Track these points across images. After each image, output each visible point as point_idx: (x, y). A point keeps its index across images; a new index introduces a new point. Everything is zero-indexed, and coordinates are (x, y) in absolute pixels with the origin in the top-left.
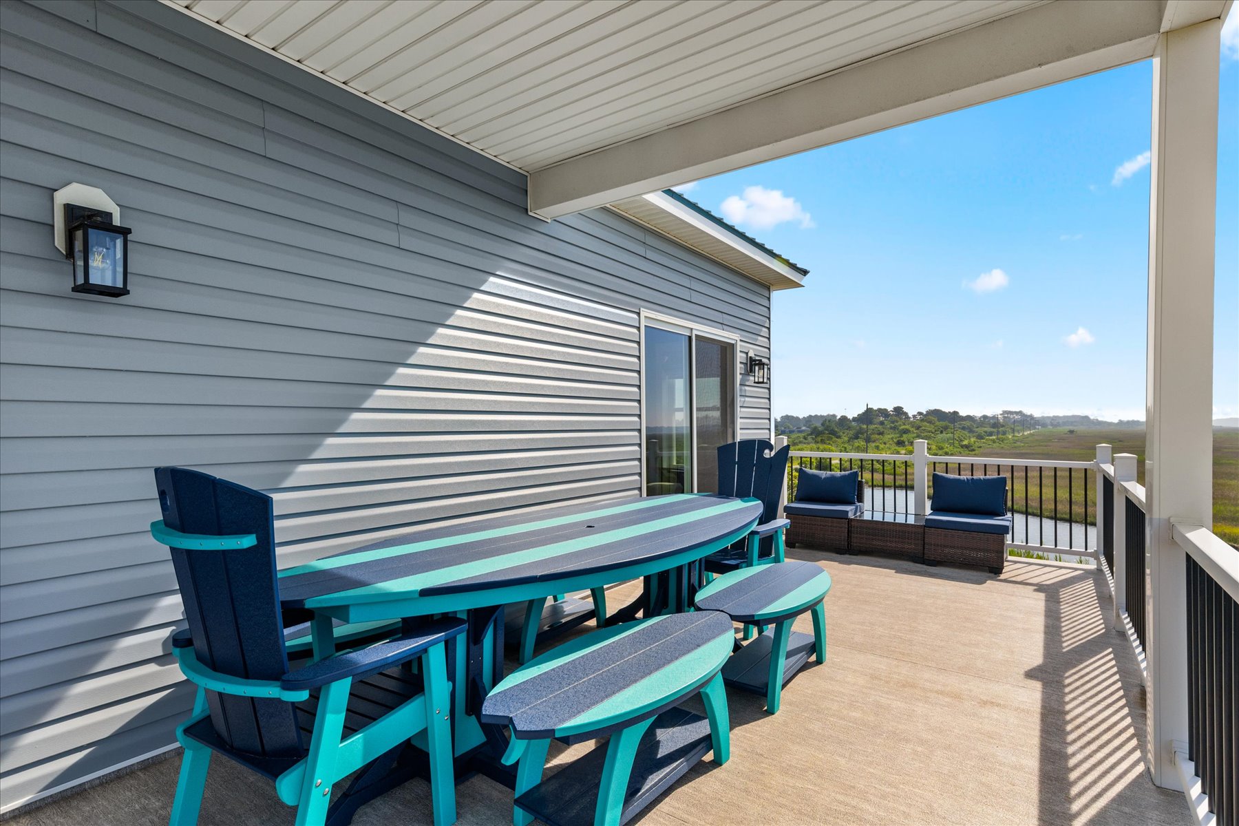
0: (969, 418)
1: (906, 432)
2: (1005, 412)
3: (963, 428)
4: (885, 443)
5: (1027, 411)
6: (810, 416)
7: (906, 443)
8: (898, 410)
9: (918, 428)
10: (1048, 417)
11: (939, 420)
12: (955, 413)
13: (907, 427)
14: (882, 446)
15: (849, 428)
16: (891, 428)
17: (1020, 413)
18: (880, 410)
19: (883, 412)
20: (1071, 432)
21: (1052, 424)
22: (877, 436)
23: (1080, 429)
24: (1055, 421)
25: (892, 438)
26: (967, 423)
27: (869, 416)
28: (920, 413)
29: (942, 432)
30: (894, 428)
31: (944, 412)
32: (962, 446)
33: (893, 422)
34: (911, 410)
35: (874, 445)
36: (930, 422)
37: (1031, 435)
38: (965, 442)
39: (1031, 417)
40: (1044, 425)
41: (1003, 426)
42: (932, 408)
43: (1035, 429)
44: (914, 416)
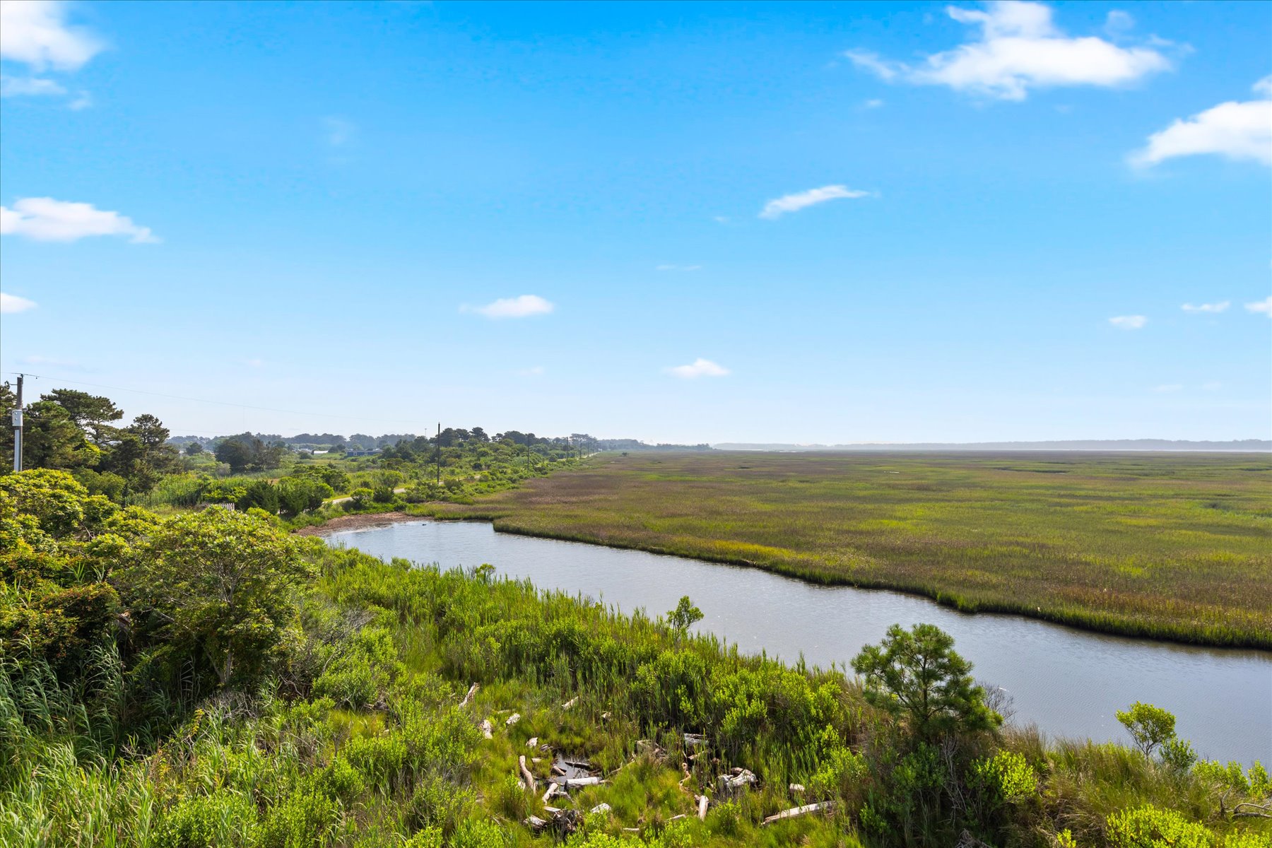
0: (544, 440)
1: (484, 454)
2: (574, 435)
3: (539, 451)
4: (461, 467)
5: (592, 435)
6: (386, 436)
7: (483, 467)
8: (478, 431)
9: (496, 450)
10: (608, 441)
11: (516, 442)
12: (531, 435)
13: (485, 449)
14: (457, 470)
15: (425, 450)
16: (470, 450)
17: (585, 436)
18: (459, 430)
19: (462, 433)
20: (625, 454)
21: (610, 448)
22: (454, 460)
23: (630, 451)
24: (612, 444)
25: (470, 461)
26: (542, 446)
27: (447, 437)
28: (499, 435)
29: (518, 455)
30: (473, 450)
31: (522, 435)
32: (536, 470)
33: (472, 444)
34: (491, 433)
35: (449, 469)
36: (507, 445)
37: (595, 457)
38: (539, 465)
39: (595, 440)
40: (604, 448)
41: (572, 449)
42: (511, 430)
43: (597, 451)
44: (494, 438)
